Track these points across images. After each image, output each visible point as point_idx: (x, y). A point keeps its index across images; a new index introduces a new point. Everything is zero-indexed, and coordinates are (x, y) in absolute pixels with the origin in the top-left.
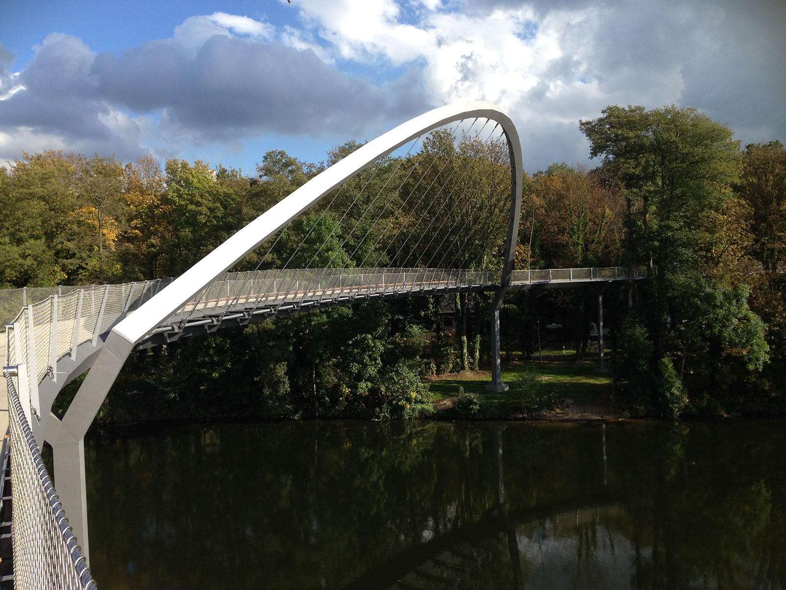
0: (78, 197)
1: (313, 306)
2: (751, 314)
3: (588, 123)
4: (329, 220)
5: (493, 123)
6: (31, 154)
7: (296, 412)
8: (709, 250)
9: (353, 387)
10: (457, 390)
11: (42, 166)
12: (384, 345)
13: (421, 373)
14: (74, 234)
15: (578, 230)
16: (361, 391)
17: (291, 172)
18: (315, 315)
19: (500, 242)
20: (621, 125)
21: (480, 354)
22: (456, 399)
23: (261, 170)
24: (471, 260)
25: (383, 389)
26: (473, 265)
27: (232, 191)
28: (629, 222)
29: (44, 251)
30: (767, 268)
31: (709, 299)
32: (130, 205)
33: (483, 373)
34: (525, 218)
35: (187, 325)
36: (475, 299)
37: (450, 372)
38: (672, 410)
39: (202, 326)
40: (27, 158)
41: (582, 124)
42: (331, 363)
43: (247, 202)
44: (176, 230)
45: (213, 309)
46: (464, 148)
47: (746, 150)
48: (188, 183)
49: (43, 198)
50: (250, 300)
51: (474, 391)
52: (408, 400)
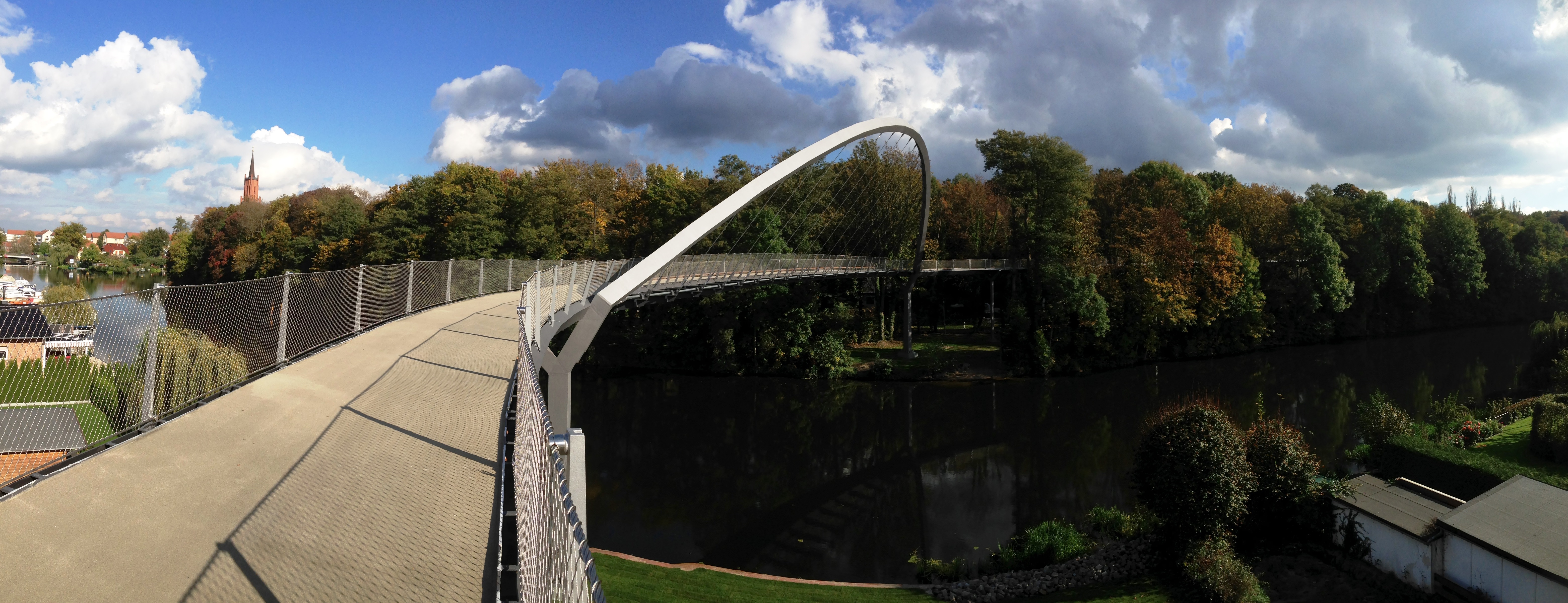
0: (581, 194)
1: (753, 284)
2: (1098, 296)
3: (982, 142)
4: (772, 213)
5: (907, 137)
6: (550, 162)
7: (740, 369)
8: (1070, 248)
9: (787, 351)
10: (874, 356)
11: (556, 170)
12: (814, 318)
13: (844, 342)
14: (576, 221)
15: (976, 228)
16: (793, 354)
17: (742, 173)
18: (757, 291)
19: (914, 236)
20: (1008, 146)
21: (894, 327)
22: (873, 364)
23: (717, 171)
24: (890, 249)
25: (812, 353)
26: (891, 254)
27: (694, 189)
28: (1013, 223)
29: (553, 234)
30: (1109, 262)
31: (1070, 284)
32: (618, 200)
33: (897, 343)
34: (934, 218)
35: (652, 295)
36: (892, 282)
37: (869, 342)
38: (1043, 368)
39: (663, 296)
40: (546, 165)
41: (978, 142)
42: (769, 330)
43: (705, 198)
44: (651, 220)
45: (673, 283)
46: (886, 156)
47: (1098, 173)
48: (662, 182)
49: (555, 195)
50: (703, 278)
51: (888, 358)
52: (833, 363)
